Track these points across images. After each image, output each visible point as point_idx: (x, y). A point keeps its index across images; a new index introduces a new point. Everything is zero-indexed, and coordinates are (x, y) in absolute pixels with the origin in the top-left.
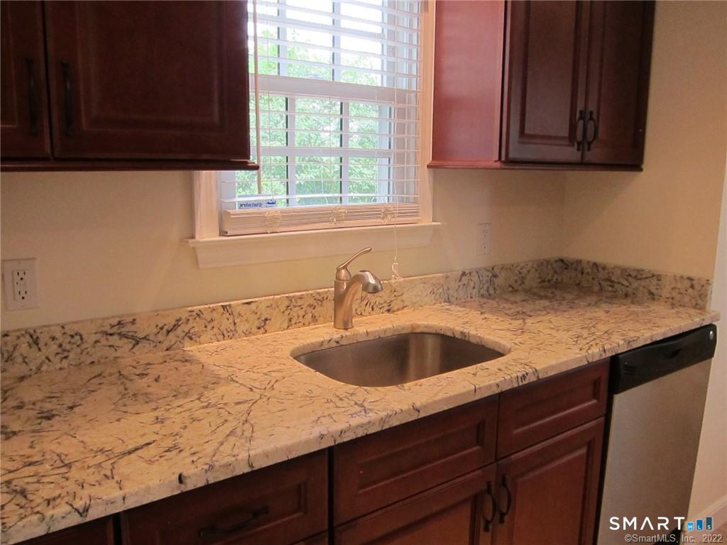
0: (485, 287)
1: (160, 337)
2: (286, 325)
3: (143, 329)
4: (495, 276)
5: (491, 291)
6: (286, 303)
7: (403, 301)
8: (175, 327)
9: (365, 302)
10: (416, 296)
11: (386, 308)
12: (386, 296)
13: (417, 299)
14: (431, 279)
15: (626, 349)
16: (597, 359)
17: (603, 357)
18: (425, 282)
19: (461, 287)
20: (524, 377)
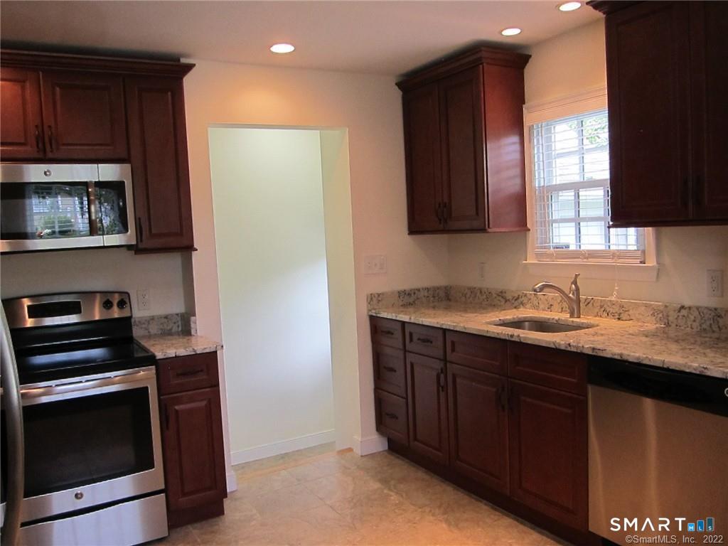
0: (708, 323)
1: (513, 301)
2: (560, 310)
3: (509, 296)
4: (719, 316)
5: (715, 328)
6: (560, 299)
7: (629, 315)
8: (518, 298)
9: (603, 309)
10: (639, 314)
11: (617, 317)
12: (616, 309)
13: (641, 317)
14: (651, 305)
15: (590, 353)
16: (563, 348)
17: (569, 349)
18: (646, 306)
19: (681, 317)
20: (512, 336)
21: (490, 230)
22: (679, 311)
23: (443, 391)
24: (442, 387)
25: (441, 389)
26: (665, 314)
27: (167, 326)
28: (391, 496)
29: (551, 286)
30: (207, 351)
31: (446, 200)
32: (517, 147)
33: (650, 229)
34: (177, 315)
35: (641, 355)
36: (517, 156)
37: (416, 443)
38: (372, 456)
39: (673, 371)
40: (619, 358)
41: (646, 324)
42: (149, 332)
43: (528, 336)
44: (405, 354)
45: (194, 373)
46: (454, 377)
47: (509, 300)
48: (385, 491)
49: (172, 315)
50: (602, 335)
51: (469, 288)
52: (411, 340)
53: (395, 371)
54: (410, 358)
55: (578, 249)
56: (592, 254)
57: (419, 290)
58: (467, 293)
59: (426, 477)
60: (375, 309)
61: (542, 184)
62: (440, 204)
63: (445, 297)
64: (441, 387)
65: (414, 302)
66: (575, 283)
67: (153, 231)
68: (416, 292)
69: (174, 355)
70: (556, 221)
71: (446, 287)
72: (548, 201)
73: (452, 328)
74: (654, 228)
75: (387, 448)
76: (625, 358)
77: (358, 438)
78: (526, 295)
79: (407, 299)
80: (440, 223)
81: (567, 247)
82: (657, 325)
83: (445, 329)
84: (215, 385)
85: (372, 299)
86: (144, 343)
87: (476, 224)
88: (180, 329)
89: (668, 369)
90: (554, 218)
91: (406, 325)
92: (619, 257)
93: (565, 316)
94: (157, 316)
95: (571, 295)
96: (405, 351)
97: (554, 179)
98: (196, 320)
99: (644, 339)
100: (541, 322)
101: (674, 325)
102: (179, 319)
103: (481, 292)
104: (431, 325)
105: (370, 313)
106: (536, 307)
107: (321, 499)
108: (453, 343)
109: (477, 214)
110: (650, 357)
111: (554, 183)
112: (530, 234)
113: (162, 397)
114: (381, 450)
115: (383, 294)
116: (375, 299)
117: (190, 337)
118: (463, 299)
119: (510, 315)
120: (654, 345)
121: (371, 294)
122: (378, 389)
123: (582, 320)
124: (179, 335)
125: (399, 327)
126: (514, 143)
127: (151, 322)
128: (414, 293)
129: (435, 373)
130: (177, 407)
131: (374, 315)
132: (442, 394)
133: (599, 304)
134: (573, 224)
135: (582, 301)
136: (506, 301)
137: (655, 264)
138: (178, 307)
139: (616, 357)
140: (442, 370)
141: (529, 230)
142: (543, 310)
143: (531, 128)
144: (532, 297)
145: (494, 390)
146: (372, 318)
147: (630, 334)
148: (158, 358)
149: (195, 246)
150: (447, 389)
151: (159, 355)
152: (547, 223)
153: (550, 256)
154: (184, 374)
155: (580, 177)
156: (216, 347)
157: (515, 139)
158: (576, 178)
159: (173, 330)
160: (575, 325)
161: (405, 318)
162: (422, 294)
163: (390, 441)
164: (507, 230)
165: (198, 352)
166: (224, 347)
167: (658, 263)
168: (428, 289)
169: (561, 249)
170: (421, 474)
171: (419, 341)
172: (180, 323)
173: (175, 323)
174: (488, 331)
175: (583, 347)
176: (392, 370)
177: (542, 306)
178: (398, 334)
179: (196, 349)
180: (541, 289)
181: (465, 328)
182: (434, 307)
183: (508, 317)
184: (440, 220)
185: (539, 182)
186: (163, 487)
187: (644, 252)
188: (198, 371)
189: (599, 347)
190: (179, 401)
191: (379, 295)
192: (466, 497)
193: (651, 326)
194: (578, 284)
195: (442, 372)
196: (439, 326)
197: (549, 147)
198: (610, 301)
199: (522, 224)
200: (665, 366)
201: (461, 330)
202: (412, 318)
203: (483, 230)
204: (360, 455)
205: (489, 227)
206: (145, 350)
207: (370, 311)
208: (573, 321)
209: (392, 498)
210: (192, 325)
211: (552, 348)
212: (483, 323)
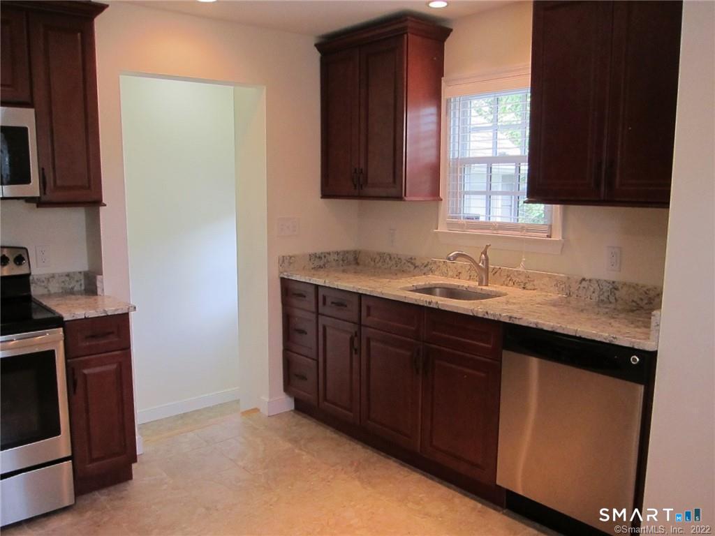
0: (606, 294)
1: (422, 268)
2: (468, 278)
3: (418, 263)
4: (616, 289)
5: (612, 299)
6: (469, 268)
7: (534, 285)
8: (427, 265)
9: (509, 279)
10: (543, 284)
11: (523, 286)
12: (522, 278)
13: (544, 287)
14: (555, 276)
15: (507, 321)
16: (480, 315)
17: (486, 317)
18: (550, 277)
19: (581, 288)
20: (430, 303)
21: (406, 199)
22: (581, 283)
23: (356, 353)
24: (356, 350)
25: (354, 352)
26: (567, 285)
27: (69, 284)
28: (303, 455)
29: (464, 255)
30: (120, 312)
31: (362, 166)
32: (434, 118)
33: (558, 206)
34: (80, 273)
35: (555, 324)
36: (433, 127)
37: (326, 404)
38: (279, 416)
39: (585, 339)
40: (535, 326)
41: (550, 294)
42: (49, 291)
43: (446, 303)
44: (317, 318)
45: (106, 335)
46: (368, 340)
47: (418, 266)
48: (297, 451)
49: (74, 273)
50: (514, 304)
51: (379, 254)
52: (324, 303)
53: (306, 333)
54: (322, 320)
55: (488, 220)
56: (502, 226)
57: (329, 254)
58: (375, 258)
59: (335, 436)
60: (286, 271)
61: (456, 156)
62: (356, 170)
63: (353, 261)
64: (354, 349)
65: (324, 265)
66: (485, 252)
67: (59, 182)
68: (327, 255)
69: (83, 317)
70: (468, 193)
71: (355, 252)
72: (461, 173)
73: (368, 293)
74: (562, 206)
75: (293, 408)
76: (540, 326)
77: (266, 399)
78: (435, 262)
79: (318, 262)
80: (355, 189)
81: (477, 218)
82: (559, 295)
83: (362, 294)
84: (126, 348)
85: (283, 261)
86: (45, 302)
87: (393, 191)
88: (83, 288)
89: (580, 338)
90: (465, 190)
91: (320, 289)
92: (528, 230)
93: (473, 284)
94: (58, 274)
95: (480, 264)
96: (318, 313)
97: (468, 152)
98: (102, 279)
99: (553, 309)
100: (452, 289)
101: (575, 296)
102: (82, 277)
103: (390, 258)
104: (347, 289)
105: (282, 276)
106: (445, 275)
107: (231, 460)
108: (369, 308)
109: (394, 182)
110: (564, 326)
111: (468, 156)
112: (443, 205)
113: (69, 361)
114: (288, 410)
115: (294, 257)
116: (286, 261)
117: (96, 297)
118: (372, 263)
119: (422, 281)
120: (563, 314)
121: (283, 257)
122: (287, 349)
123: (490, 288)
124: (82, 294)
125: (312, 290)
126: (432, 114)
127: (51, 280)
128: (325, 257)
129: (348, 337)
130: (86, 371)
131: (286, 277)
132: (355, 356)
133: (506, 274)
134: (484, 197)
135: (490, 270)
136: (415, 267)
137: (561, 238)
138: (81, 265)
139: (531, 325)
140: (356, 333)
141: (442, 200)
142: (452, 277)
143: (448, 101)
144: (441, 264)
145: (409, 353)
146: (283, 280)
147: (539, 303)
148: (65, 319)
149: (104, 201)
150: (360, 353)
151: (67, 317)
152: (459, 195)
153: (461, 226)
154: (93, 337)
155: (493, 151)
156: (129, 309)
157: (433, 110)
158: (489, 153)
159: (76, 289)
160: (484, 293)
161: (320, 282)
162: (331, 258)
163: (297, 401)
164: (422, 199)
165: (109, 314)
166: (137, 309)
167: (563, 238)
168: (338, 253)
169: (472, 221)
170: (329, 433)
171: (333, 305)
172: (83, 282)
173: (77, 281)
174: (405, 297)
175: (500, 315)
176: (302, 332)
177: (450, 273)
178: (311, 297)
179: (106, 309)
180: (455, 258)
181: (383, 294)
182: (344, 271)
183: (420, 283)
184: (355, 186)
185: (454, 154)
186: (69, 454)
187: (551, 226)
188: (109, 333)
189: (515, 315)
190: (87, 365)
191: (291, 257)
192: (376, 455)
193: (555, 296)
194: (488, 253)
195: (356, 335)
196: (355, 291)
197: (464, 122)
198: (517, 271)
199: (435, 193)
200: (578, 335)
201: (378, 296)
202: (327, 281)
203: (399, 198)
204: (267, 415)
205: (405, 195)
206: (49, 310)
207: (282, 273)
208: (482, 289)
209: (304, 457)
210: (99, 284)
211: (471, 316)
212: (398, 288)
